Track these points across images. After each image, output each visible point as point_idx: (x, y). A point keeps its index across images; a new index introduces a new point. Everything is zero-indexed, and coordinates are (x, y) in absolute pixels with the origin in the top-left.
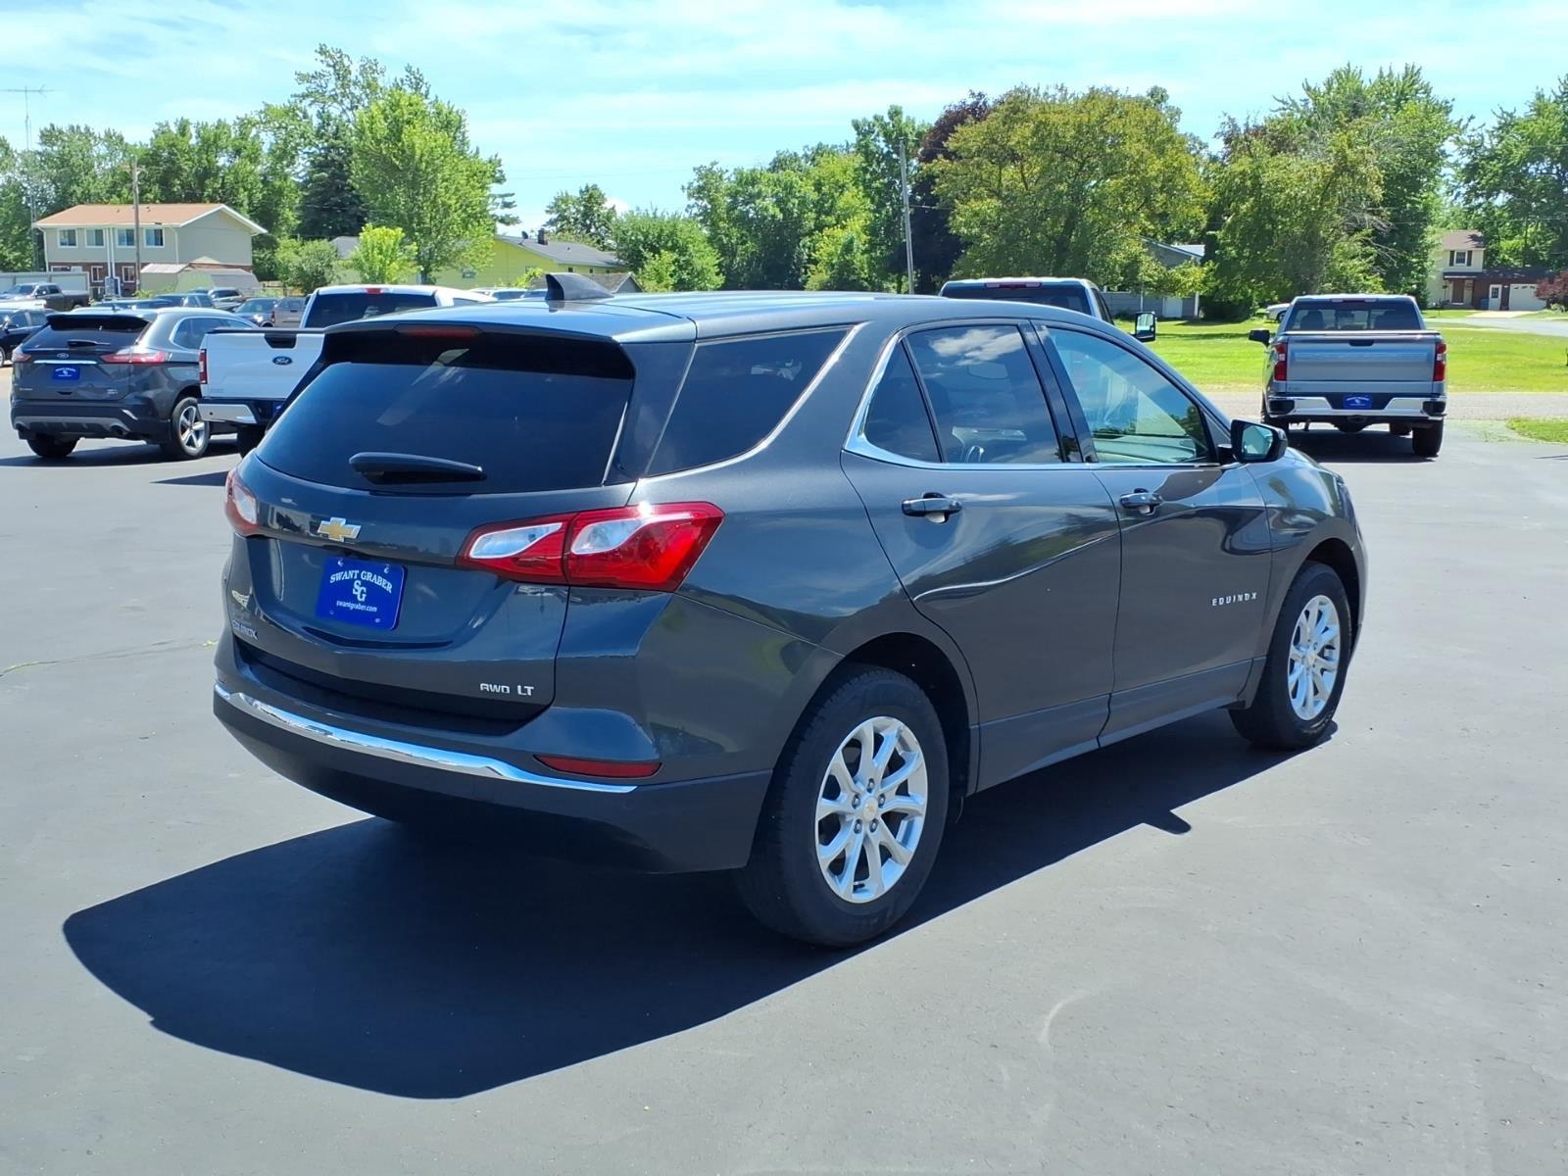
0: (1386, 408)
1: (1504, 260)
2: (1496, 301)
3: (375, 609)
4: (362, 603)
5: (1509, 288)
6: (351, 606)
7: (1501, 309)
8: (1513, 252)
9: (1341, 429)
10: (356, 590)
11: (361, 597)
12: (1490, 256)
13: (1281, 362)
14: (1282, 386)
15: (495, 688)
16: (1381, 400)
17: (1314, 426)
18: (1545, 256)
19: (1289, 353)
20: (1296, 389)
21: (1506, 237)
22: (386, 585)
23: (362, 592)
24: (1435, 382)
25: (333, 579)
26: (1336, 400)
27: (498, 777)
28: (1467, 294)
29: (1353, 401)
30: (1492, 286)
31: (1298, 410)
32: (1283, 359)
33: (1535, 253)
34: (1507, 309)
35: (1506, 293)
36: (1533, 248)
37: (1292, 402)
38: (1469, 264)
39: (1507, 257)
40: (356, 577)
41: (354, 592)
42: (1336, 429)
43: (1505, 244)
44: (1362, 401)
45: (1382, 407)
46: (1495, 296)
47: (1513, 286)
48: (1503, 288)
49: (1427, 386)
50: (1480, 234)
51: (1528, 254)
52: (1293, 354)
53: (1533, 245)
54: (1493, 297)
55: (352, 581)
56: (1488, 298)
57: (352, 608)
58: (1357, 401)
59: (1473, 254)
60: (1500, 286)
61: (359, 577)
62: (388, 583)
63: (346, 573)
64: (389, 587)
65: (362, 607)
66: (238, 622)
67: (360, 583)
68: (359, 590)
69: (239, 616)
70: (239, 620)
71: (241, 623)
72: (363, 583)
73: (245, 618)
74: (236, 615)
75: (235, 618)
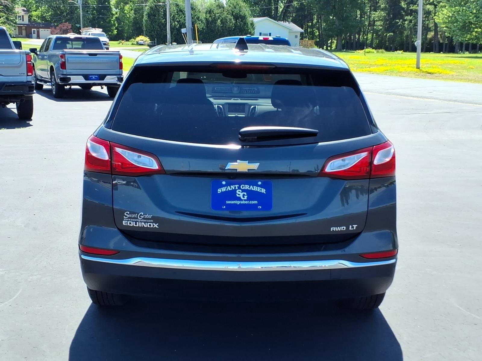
0: (105, 80)
1: (34, 20)
2: (35, 35)
3: (256, 202)
4: (245, 200)
5: (39, 30)
6: (238, 202)
7: (37, 38)
8: (37, 16)
9: (82, 88)
10: (239, 195)
11: (244, 197)
12: (30, 17)
13: (63, 62)
14: (65, 72)
15: (339, 229)
16: (102, 77)
17: (73, 87)
18: (48, 18)
19: (66, 59)
20: (70, 73)
21: (34, 11)
22: (261, 190)
23: (244, 195)
24: (120, 70)
25: (219, 191)
26: (86, 77)
27: (346, 267)
28: (24, 32)
29: (92, 77)
30: (33, 29)
31: (72, 81)
32: (64, 61)
33: (44, 17)
34: (39, 38)
35: (38, 32)
36: (44, 15)
37: (70, 78)
38: (23, 21)
39: (35, 18)
40: (237, 188)
41: (238, 195)
42: (81, 88)
43: (34, 13)
44: (95, 77)
45: (103, 79)
46: (34, 33)
47: (40, 30)
48: (37, 30)
49: (117, 71)
50: (25, 9)
51: (43, 18)
52: (67, 59)
53: (44, 14)
54: (33, 34)
55: (235, 190)
56: (32, 34)
57: (238, 204)
58: (93, 77)
59: (24, 16)
60: (36, 30)
61: (239, 188)
62: (262, 189)
63: (229, 187)
64: (263, 191)
65: (246, 202)
66: (134, 221)
67: (241, 191)
68: (241, 194)
69: (134, 218)
70: (135, 220)
71: (138, 222)
72: (243, 191)
73: (144, 219)
74: (129, 218)
75: (129, 220)
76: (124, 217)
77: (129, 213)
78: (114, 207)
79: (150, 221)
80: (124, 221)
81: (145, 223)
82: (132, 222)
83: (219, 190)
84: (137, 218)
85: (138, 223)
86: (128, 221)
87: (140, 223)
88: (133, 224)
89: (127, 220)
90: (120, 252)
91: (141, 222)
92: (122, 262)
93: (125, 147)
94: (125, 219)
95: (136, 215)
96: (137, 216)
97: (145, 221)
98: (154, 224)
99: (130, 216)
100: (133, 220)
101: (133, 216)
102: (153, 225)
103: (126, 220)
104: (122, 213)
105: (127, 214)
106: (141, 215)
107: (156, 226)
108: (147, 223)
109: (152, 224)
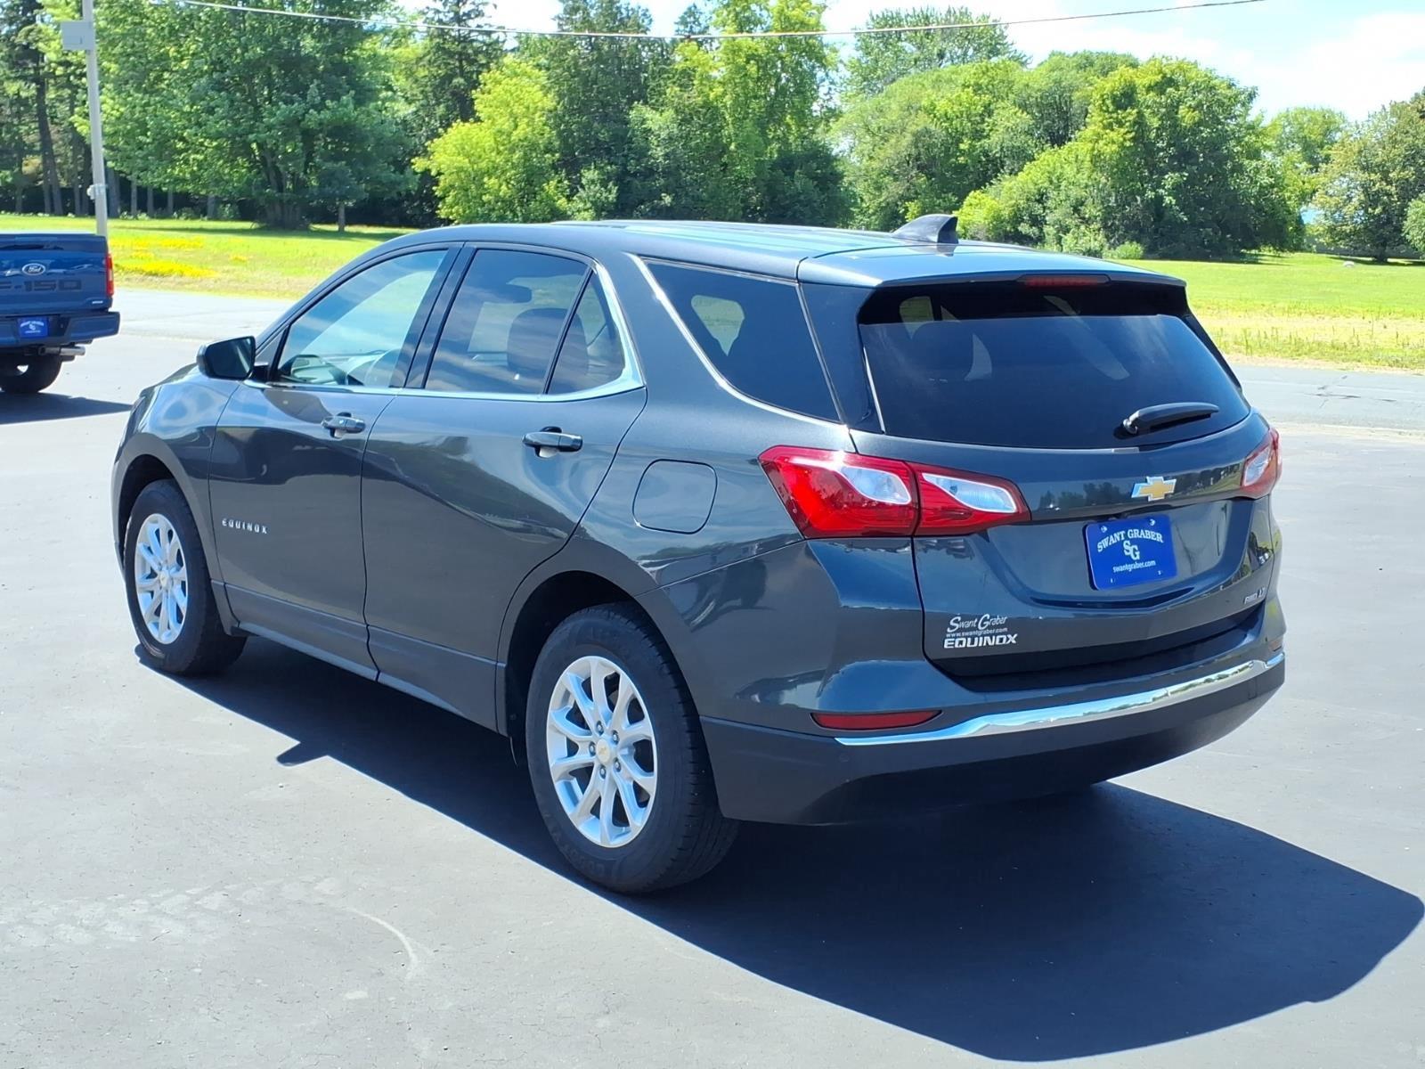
3: (1152, 562)
4: (1138, 561)
6: (1129, 567)
11: (1135, 556)
22: (1156, 536)
23: (1135, 550)
40: (1123, 538)
41: (1127, 553)
55: (1121, 543)
57: (1129, 570)
61: (1126, 538)
62: (1158, 534)
63: (1111, 537)
64: (1159, 538)
65: (1140, 565)
66: (969, 636)
67: (1128, 542)
68: (1131, 549)
69: (971, 629)
70: (971, 633)
71: (976, 636)
72: (1133, 542)
73: (990, 627)
74: (960, 630)
75: (958, 634)
76: (949, 630)
77: (959, 618)
78: (925, 610)
79: (1001, 630)
80: (946, 641)
81: (991, 636)
82: (964, 640)
83: (1099, 547)
84: (976, 629)
85: (976, 639)
86: (956, 637)
87: (981, 638)
88: (967, 643)
89: (954, 635)
90: (940, 712)
91: (983, 636)
92: (942, 735)
93: (947, 471)
94: (948, 635)
95: (976, 621)
96: (977, 623)
97: (991, 632)
98: (1009, 636)
99: (963, 625)
100: (967, 634)
101: (969, 624)
102: (1008, 639)
103: (951, 637)
104: (944, 621)
105: (956, 621)
106: (985, 619)
107: (1012, 639)
108: (996, 635)
109: (1004, 637)
